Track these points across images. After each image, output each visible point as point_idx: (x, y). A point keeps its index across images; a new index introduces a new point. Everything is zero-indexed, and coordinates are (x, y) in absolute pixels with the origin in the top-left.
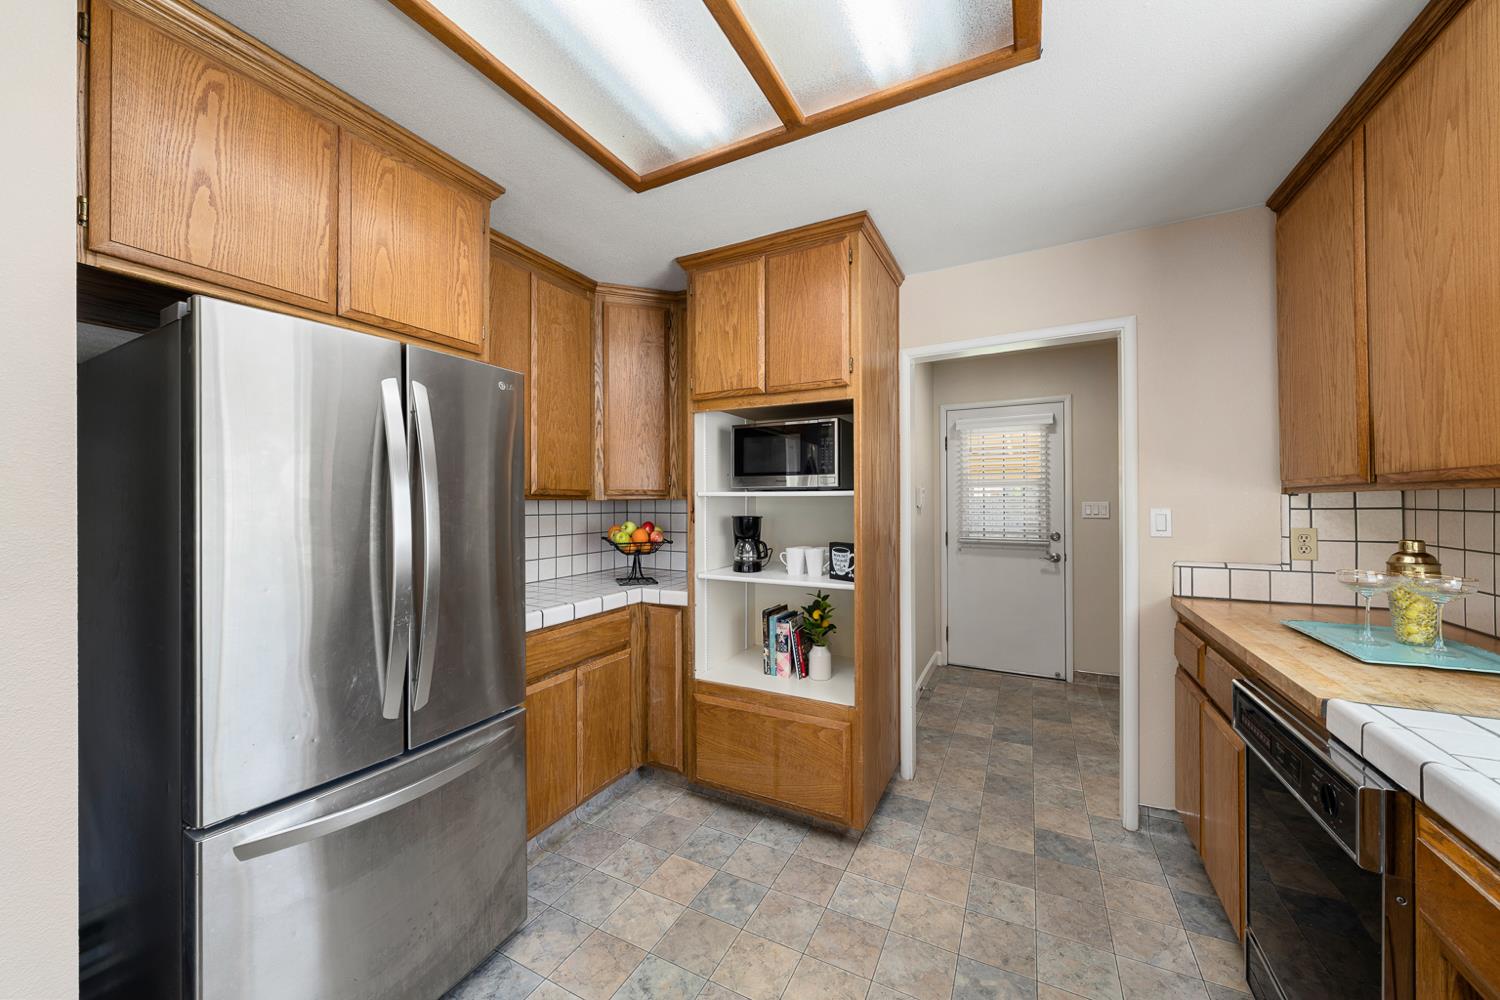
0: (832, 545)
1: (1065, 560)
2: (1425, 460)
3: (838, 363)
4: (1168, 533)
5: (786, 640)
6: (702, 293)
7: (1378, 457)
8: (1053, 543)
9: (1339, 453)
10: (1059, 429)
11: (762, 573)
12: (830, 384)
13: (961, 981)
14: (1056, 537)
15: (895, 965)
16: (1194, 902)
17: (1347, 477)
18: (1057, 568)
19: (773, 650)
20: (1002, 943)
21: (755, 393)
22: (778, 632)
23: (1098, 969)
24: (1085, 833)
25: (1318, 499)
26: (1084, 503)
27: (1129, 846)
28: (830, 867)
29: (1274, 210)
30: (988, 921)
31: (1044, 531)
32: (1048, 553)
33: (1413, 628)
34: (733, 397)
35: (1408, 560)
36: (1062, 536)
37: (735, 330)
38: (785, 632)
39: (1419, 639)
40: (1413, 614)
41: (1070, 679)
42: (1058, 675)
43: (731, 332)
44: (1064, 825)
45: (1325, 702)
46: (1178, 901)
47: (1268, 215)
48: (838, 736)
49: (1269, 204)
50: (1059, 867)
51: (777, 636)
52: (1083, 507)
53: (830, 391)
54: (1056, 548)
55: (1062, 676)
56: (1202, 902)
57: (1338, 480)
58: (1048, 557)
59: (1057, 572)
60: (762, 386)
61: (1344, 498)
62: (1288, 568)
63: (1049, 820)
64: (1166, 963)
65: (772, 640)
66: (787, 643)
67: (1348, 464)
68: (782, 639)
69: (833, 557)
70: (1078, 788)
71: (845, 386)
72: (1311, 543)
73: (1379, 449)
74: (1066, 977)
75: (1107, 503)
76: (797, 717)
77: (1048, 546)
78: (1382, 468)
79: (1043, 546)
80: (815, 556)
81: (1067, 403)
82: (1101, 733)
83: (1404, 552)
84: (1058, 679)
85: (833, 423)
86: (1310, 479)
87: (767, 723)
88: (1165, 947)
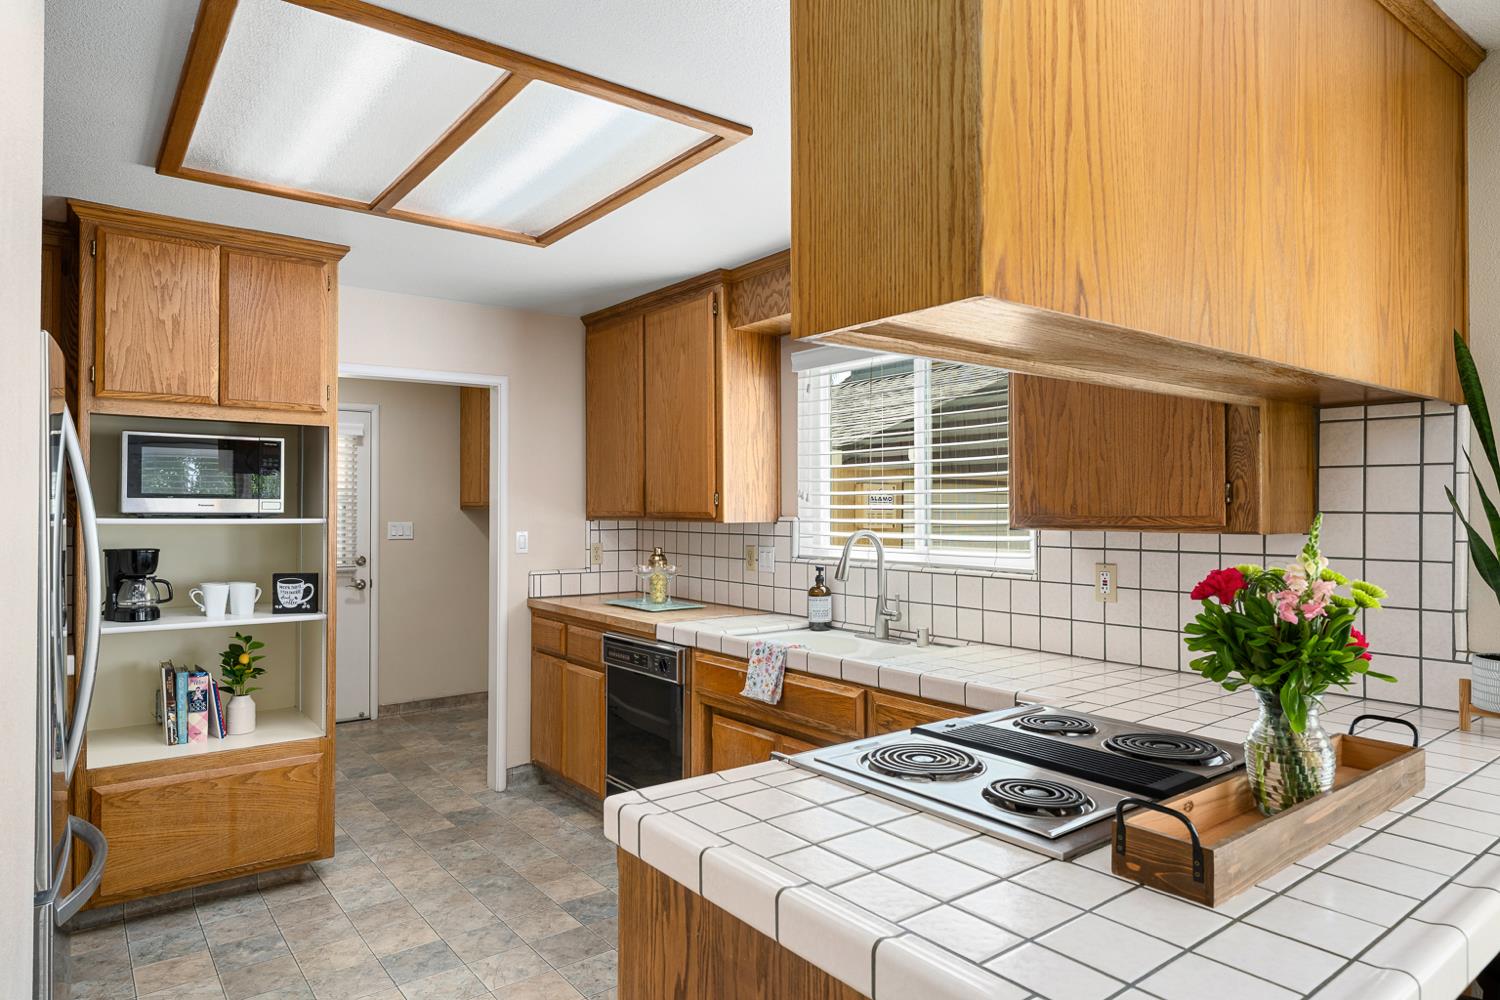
0: (276, 577)
1: (371, 586)
2: (670, 508)
3: (316, 387)
4: (526, 551)
5: (205, 696)
6: (117, 260)
7: (648, 504)
8: (358, 567)
9: (627, 498)
10: (366, 441)
11: (161, 619)
12: (306, 408)
13: (472, 890)
14: (361, 562)
15: (429, 905)
16: (558, 806)
17: (631, 512)
18: (362, 596)
19: (182, 713)
20: (479, 867)
21: (205, 402)
22: (192, 687)
23: (536, 850)
24: (476, 804)
25: (605, 524)
26: (389, 523)
27: (505, 798)
28: (315, 898)
29: (585, 324)
30: (461, 865)
31: (350, 556)
32: (353, 580)
33: (658, 594)
34: (168, 402)
35: (657, 558)
36: (368, 561)
37: (176, 322)
38: (203, 687)
39: (660, 600)
40: (659, 587)
41: (374, 716)
42: (361, 715)
43: (169, 325)
44: (458, 806)
45: (656, 626)
46: (550, 809)
47: (580, 328)
48: (311, 769)
49: (583, 318)
50: (477, 825)
51: (190, 695)
52: (389, 527)
53: (303, 415)
54: (362, 573)
55: (366, 715)
56: (560, 804)
57: (626, 514)
58: (353, 584)
59: (362, 600)
60: (214, 396)
61: (632, 524)
62: (588, 570)
63: (448, 807)
64: (563, 832)
65: (182, 701)
66: (205, 700)
67: (633, 506)
68: (199, 695)
69: (279, 589)
70: (449, 784)
71: (320, 412)
72: (600, 552)
73: (649, 499)
74: (524, 860)
75: (411, 524)
76: (260, 766)
77: (353, 572)
78: (650, 509)
79: (347, 572)
80: (246, 593)
81: (375, 414)
82: (433, 747)
83: (655, 555)
84: (363, 719)
85: (280, 443)
86: (608, 512)
87: (220, 786)
88: (559, 827)
